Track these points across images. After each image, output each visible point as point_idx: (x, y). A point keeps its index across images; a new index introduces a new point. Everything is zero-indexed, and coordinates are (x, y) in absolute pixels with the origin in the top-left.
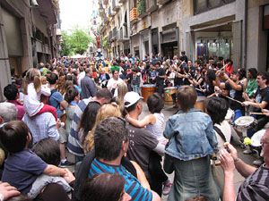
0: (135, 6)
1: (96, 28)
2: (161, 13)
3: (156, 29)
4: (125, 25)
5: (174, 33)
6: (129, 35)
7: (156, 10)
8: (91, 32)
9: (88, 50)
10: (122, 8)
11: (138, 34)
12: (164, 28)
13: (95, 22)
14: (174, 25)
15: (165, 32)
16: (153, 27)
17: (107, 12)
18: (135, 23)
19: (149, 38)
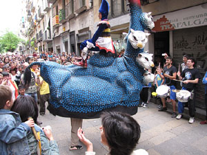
0: (57, 14)
1: (25, 30)
2: (77, 20)
3: (74, 32)
4: (49, 29)
5: (88, 35)
6: (52, 37)
7: (73, 18)
8: (20, 34)
9: (18, 49)
10: (46, 15)
11: (59, 36)
12: (80, 31)
13: (24, 26)
14: (87, 29)
15: (80, 35)
16: (71, 31)
17: (34, 18)
18: (57, 28)
19: (68, 39)
